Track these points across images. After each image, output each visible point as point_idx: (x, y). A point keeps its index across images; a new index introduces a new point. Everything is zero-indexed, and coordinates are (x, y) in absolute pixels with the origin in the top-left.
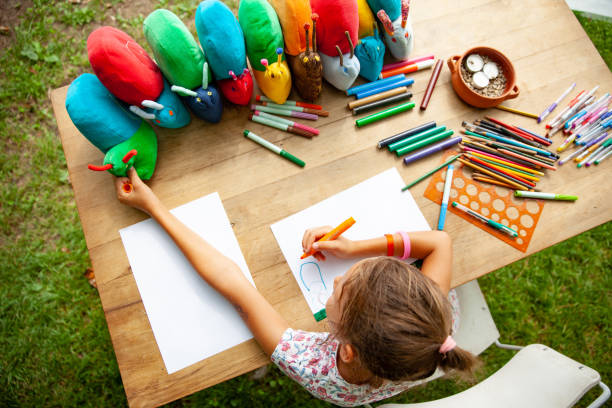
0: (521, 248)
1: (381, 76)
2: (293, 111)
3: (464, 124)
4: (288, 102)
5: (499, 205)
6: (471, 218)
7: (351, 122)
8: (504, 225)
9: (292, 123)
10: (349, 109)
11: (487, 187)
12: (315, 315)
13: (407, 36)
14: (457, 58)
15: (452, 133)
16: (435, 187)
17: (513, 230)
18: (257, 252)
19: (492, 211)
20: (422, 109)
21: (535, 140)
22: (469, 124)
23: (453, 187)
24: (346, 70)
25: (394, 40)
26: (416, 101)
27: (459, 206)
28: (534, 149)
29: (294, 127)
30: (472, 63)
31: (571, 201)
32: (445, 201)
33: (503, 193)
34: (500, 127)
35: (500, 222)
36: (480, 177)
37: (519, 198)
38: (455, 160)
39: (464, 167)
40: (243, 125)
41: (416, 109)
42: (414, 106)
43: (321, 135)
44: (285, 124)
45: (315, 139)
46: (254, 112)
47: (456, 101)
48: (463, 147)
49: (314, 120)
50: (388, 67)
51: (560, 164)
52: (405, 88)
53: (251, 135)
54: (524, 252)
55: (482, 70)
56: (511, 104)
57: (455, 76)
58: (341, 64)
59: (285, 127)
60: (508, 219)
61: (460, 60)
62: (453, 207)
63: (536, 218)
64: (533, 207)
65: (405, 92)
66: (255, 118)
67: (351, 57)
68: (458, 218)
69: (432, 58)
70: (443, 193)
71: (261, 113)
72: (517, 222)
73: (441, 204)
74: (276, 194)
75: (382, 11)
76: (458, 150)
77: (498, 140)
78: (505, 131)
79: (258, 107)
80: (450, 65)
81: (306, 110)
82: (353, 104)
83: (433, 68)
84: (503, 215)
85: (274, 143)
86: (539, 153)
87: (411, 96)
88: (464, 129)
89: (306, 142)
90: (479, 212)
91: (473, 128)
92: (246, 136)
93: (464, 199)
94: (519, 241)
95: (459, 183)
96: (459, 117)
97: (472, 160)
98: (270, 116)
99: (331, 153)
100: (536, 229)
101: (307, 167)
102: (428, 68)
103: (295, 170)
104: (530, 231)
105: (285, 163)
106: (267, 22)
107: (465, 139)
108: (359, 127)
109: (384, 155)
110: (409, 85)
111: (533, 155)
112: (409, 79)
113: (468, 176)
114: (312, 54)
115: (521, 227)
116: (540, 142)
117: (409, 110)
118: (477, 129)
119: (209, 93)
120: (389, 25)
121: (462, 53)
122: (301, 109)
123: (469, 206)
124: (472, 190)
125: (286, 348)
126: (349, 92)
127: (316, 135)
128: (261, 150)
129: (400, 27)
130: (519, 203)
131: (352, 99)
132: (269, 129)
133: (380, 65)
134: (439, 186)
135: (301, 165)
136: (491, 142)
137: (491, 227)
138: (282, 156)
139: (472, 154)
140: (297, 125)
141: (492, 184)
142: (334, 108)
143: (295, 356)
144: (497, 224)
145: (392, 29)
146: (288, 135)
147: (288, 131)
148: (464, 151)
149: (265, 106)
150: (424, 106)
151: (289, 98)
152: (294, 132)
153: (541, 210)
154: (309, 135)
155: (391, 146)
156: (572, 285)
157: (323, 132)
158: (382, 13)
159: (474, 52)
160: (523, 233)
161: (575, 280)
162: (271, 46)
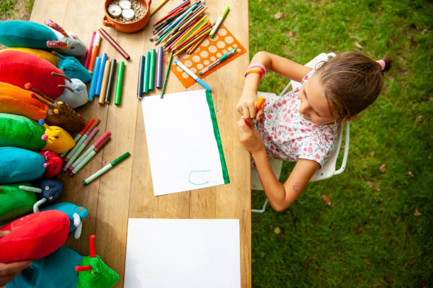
0: (243, 52)
1: (90, 72)
2: (83, 142)
3: (152, 40)
4: (77, 138)
5: (213, 49)
6: (213, 69)
7: (113, 107)
8: (226, 53)
9: (93, 147)
10: (103, 105)
11: (199, 49)
13: (75, 38)
14: (105, 18)
15: (155, 50)
16: (184, 79)
17: (231, 50)
19: (215, 55)
20: (128, 59)
21: (183, 7)
22: (154, 37)
23: (189, 68)
24: (78, 90)
25: (72, 48)
26: (121, 60)
27: (203, 71)
28: (189, 11)
29: (96, 147)
30: (114, 12)
31: (228, 11)
32: (195, 77)
33: (206, 43)
34: (165, 21)
35: (223, 54)
36: (190, 50)
37: (213, 36)
38: (172, 58)
39: (179, 56)
40: (76, 183)
41: (126, 62)
42: (123, 63)
43: (112, 132)
44: (91, 152)
45: (112, 137)
46: (69, 170)
47: (133, 36)
48: (167, 49)
49: (98, 131)
50: (86, 65)
51: (204, 3)
52: (107, 62)
53: (87, 180)
54: (246, 51)
55: (122, 9)
56: (154, 6)
57: (117, 27)
58: (72, 91)
59: (93, 153)
60: (223, 49)
61: (108, 17)
62: (202, 76)
63: (229, 34)
64: (222, 32)
65: (110, 63)
66: (74, 171)
67: (71, 82)
68: (210, 76)
69: (95, 33)
70: (190, 76)
71: (73, 166)
72: (227, 45)
73: (196, 81)
74: (140, 182)
75: (48, 42)
76: (167, 53)
77: (173, 27)
78: (169, 20)
79: (67, 166)
80: (107, 25)
81: (88, 132)
82: (101, 100)
83: (102, 37)
84: (220, 50)
85: (102, 166)
86: (193, 10)
87: (115, 61)
88: (155, 42)
89: (112, 144)
90: (212, 62)
91: (157, 36)
92: (86, 185)
93: (200, 66)
94: (239, 50)
95: (189, 63)
96: (146, 40)
97: (178, 48)
98: (82, 157)
99: (129, 132)
100: (236, 37)
101: (131, 153)
102: (101, 40)
103: (129, 162)
104: (235, 42)
105: (121, 166)
107: (163, 44)
108: (119, 105)
109: (146, 99)
110: (106, 58)
111: (192, 14)
112: (102, 56)
113: (187, 56)
114: (55, 105)
115: (231, 45)
116: (185, 6)
117: (124, 68)
118: (159, 34)
119: (47, 188)
120: (60, 44)
121: (104, 13)
122: (85, 136)
123: (205, 66)
124: (196, 58)
126: (91, 98)
127: (109, 135)
128: (103, 179)
129: (66, 39)
130: (217, 38)
131: (96, 99)
132: (89, 164)
134: (185, 76)
135: (127, 156)
136: (173, 31)
137: (224, 61)
138: (115, 165)
139: (174, 46)
140: (96, 144)
141: (198, 46)
142: (96, 113)
144: (224, 56)
145: (65, 44)
146: (101, 153)
147: (97, 152)
148: (170, 49)
149: (69, 160)
150: (127, 57)
152: (101, 147)
153: (226, 29)
154: (108, 139)
155: (144, 91)
156: (257, 43)
157: (111, 129)
158: (49, 43)
159: (107, 6)
160: (235, 46)
161: (255, 40)
162: (32, 129)
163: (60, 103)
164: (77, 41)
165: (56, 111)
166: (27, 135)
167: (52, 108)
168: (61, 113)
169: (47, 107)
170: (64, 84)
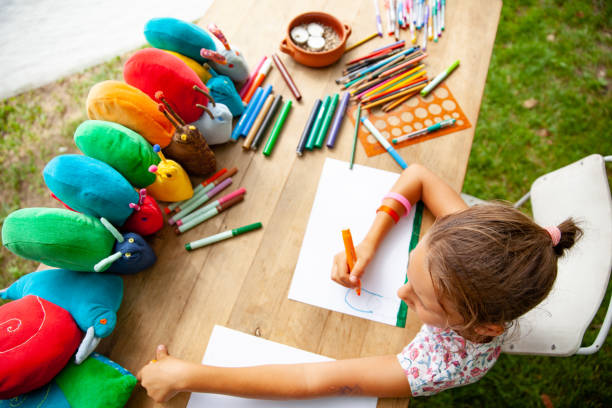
0: (466, 126)
1: (244, 103)
2: (207, 193)
3: (338, 83)
4: (197, 189)
5: (421, 113)
6: (415, 139)
7: (259, 158)
8: (439, 122)
9: (216, 202)
10: (247, 150)
11: (401, 108)
12: (398, 325)
13: (238, 54)
14: (285, 42)
15: (338, 96)
16: (369, 144)
17: (448, 120)
18: (301, 328)
19: (422, 121)
20: (299, 99)
21: (393, 49)
22: (341, 79)
23: (380, 131)
24: (221, 118)
25: (231, 66)
26: (288, 99)
27: (399, 139)
28: (400, 54)
29: (221, 204)
30: (298, 36)
31: (457, 67)
32: (387, 145)
33: (414, 102)
34: (363, 61)
35: (434, 123)
36: (389, 106)
37: (427, 95)
38: (361, 111)
39: (371, 110)
40: (178, 244)
41: (295, 103)
42: (291, 103)
43: (248, 190)
44: (212, 209)
45: (247, 197)
46: (175, 225)
47: (315, 73)
48: (356, 97)
49: (230, 185)
50: (242, 94)
51: (424, 50)
52: (271, 97)
53: (194, 244)
54: (470, 126)
55: (310, 35)
56: (353, 41)
57: (297, 55)
58: (212, 118)
59: (214, 211)
60: (437, 116)
61: (289, 41)
62: (396, 145)
63: (450, 97)
64: (441, 93)
65: (274, 99)
66: (182, 228)
67: (214, 106)
68: (408, 148)
69: (266, 58)
70: (379, 142)
71: (183, 220)
72: (444, 112)
73: (386, 151)
74: (264, 270)
75: (203, 50)
76: (355, 103)
77: (373, 71)
78: (370, 61)
79: (175, 218)
80: (285, 51)
81: (216, 182)
82: (246, 143)
83: (274, 65)
84: (431, 117)
85: (219, 232)
86: (407, 55)
87: (281, 98)
88: (342, 86)
89: (243, 207)
90: (415, 130)
91: (346, 79)
92: (190, 250)
93: (396, 132)
94: (460, 123)
95: (381, 124)
96: (330, 81)
97: (372, 100)
98: (192, 215)
99: (270, 195)
100: (460, 105)
101: (265, 225)
102: (271, 69)
103: (258, 236)
104: (458, 109)
105: (244, 238)
106: (122, 136)
107: (352, 91)
108: (268, 156)
109: (309, 157)
110: (271, 92)
111: (403, 60)
112: (266, 88)
113: (380, 114)
114: (185, 128)
115: (450, 113)
116: (397, 48)
117: (290, 109)
118: (350, 77)
119: (131, 240)
120: (217, 56)
121: (285, 35)
122: (212, 185)
123: (404, 133)
124: (393, 120)
125: (416, 373)
126: (234, 138)
127: (244, 193)
128: (215, 248)
129: (227, 52)
130: (431, 99)
131: (241, 141)
132: (203, 225)
133: (236, 96)
134: (371, 140)
135: (258, 227)
136: (370, 76)
137: (435, 132)
138: (238, 234)
139: (367, 96)
140: (222, 200)
141: (400, 104)
142: (235, 159)
143: (429, 371)
144: (435, 126)
145: (223, 58)
146: (223, 216)
147: (220, 212)
148: (359, 99)
149: (180, 210)
150: (298, 95)
151: (194, 186)
152: (225, 208)
153: (447, 89)
154: (239, 199)
155: (309, 145)
157: (247, 186)
158: (203, 52)
159: (292, 28)
160: (456, 115)
162: (144, 154)
163: (192, 127)
164: (240, 59)
165: (184, 137)
166: (135, 160)
167: (180, 131)
168: (188, 141)
169: (174, 130)
170: (206, 105)
